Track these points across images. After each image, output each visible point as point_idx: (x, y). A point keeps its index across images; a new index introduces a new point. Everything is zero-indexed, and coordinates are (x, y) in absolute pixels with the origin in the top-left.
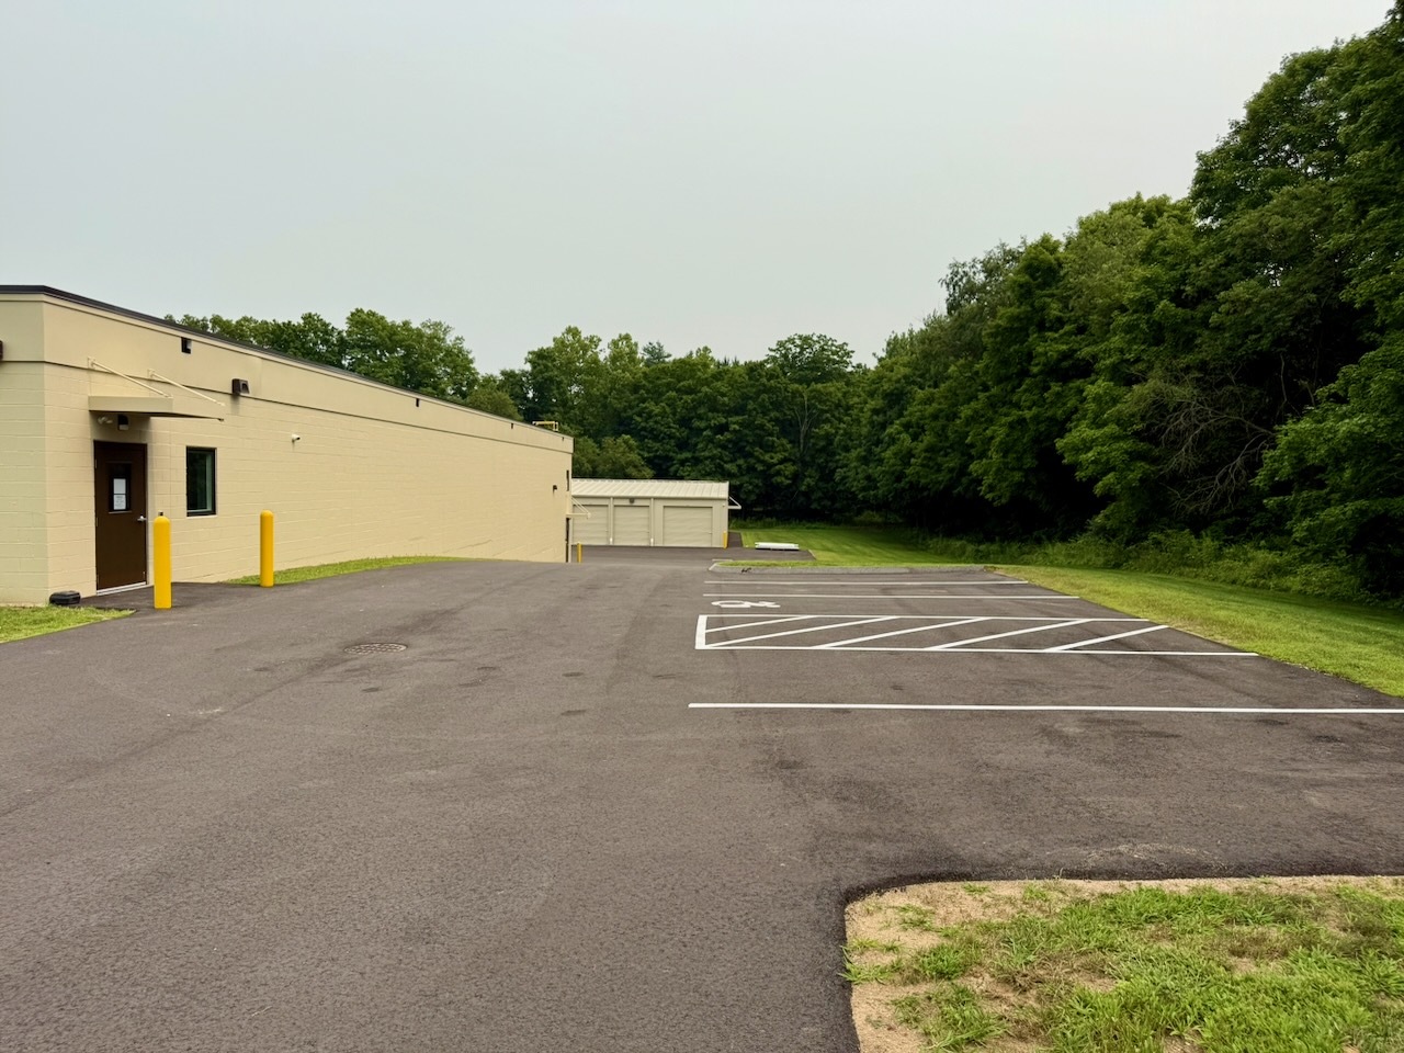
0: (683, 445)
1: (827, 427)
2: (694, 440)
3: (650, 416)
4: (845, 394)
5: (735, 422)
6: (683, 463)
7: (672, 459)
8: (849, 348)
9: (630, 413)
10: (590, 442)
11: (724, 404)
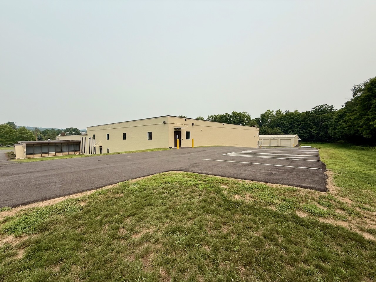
0: (290, 128)
1: (326, 123)
2: (293, 127)
3: (283, 123)
4: (331, 116)
5: (302, 123)
6: (290, 131)
7: (288, 131)
8: (333, 106)
9: (279, 123)
10: (271, 129)
11: (300, 120)
